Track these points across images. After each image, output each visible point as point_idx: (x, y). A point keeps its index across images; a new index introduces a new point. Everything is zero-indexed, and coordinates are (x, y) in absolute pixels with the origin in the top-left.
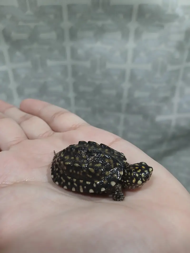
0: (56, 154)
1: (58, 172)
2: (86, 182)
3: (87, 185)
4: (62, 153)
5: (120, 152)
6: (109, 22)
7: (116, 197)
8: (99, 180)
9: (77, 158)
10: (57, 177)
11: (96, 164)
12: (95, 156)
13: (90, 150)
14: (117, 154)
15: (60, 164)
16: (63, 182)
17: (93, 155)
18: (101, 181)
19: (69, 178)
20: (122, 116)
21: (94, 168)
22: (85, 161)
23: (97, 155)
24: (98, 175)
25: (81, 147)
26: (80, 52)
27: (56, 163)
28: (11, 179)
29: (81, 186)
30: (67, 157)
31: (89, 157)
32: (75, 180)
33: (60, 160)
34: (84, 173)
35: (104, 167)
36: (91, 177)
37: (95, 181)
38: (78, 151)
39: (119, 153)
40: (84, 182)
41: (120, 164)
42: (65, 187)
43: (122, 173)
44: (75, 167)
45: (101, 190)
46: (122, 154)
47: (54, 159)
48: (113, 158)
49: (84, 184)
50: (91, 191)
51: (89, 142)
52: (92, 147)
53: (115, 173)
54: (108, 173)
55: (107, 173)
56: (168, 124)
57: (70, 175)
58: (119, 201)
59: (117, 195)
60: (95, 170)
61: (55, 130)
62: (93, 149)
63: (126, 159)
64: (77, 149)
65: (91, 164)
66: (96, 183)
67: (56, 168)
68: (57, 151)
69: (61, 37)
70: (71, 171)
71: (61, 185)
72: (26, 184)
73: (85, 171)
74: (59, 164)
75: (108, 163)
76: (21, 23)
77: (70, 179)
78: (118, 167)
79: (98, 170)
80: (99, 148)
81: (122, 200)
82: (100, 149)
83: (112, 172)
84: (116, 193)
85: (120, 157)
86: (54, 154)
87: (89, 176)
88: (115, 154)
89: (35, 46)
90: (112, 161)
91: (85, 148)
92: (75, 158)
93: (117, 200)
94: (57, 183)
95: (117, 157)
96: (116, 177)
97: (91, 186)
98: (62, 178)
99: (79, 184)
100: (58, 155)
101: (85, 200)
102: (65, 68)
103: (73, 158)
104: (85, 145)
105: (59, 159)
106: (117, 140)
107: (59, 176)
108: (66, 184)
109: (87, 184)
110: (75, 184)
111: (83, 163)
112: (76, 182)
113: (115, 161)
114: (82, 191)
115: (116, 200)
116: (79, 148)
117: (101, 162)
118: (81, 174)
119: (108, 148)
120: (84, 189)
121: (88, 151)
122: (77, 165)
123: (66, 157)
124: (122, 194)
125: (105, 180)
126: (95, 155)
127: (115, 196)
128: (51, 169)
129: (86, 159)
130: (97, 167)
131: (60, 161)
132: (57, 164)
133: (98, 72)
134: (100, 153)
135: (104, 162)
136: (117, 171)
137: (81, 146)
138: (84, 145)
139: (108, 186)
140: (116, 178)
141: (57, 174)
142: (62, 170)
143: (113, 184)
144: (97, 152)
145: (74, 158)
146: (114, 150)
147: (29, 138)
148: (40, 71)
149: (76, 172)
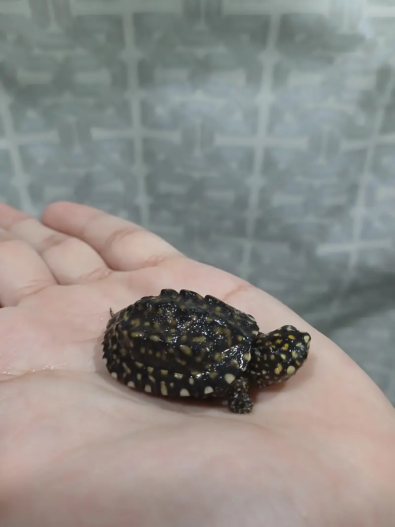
0: (114, 315)
1: (117, 352)
2: (174, 375)
3: (175, 380)
4: (126, 313)
5: (247, 313)
6: (220, 50)
7: (236, 404)
8: (200, 372)
9: (157, 325)
10: (113, 363)
11: (195, 337)
12: (194, 321)
13: (183, 307)
14: (239, 318)
15: (121, 336)
16: (127, 374)
17: (190, 319)
18: (205, 373)
19: (140, 365)
20: (248, 245)
21: (190, 347)
22: (173, 331)
23: (198, 318)
24: (199, 359)
25: (164, 302)
26: (160, 111)
27: (114, 334)
28: (20, 366)
29: (163, 383)
30: (136, 323)
31: (181, 323)
32: (151, 369)
33: (122, 328)
34: (170, 355)
35: (211, 344)
36: (184, 363)
37: (193, 373)
38: (157, 310)
39: (244, 314)
40: (169, 373)
41: (246, 338)
42: (131, 384)
43: (249, 357)
44: (153, 342)
45: (203, 390)
46: (250, 318)
47: (108, 327)
48: (230, 326)
49: (169, 379)
50: (184, 393)
51: (183, 292)
52: (188, 303)
53: (233, 357)
54: (219, 357)
55: (217, 356)
56: (342, 262)
57: (142, 358)
58: (242, 413)
59: (237, 401)
60: (193, 351)
61: (113, 266)
62: (191, 305)
63: (257, 328)
64: (157, 306)
65: (184, 338)
66: (194, 377)
67: (113, 344)
68: (117, 310)
69: (120, 81)
70: (143, 351)
71: (123, 380)
72: (50, 374)
73: (171, 350)
74: (119, 336)
75: (220, 336)
76: (37, 52)
77: (142, 367)
78: (241, 345)
79: (199, 350)
80: (202, 305)
81: (248, 412)
82: (205, 307)
83: (228, 355)
84: (236, 396)
85: (246, 323)
86: (109, 313)
87: (179, 361)
88: (235, 317)
89: (67, 98)
90: (228, 331)
91: (172, 303)
92: (152, 324)
93: (237, 412)
94: (114, 375)
95: (239, 324)
96: (235, 364)
97: (184, 383)
98: (124, 365)
99: (159, 378)
100: (118, 317)
101: (172, 410)
102: (129, 145)
103: (147, 324)
104: (174, 297)
105: (120, 326)
106: (240, 288)
107: (118, 361)
108: (131, 377)
109: (175, 378)
110: (152, 378)
111: (169, 334)
112: (153, 374)
113: (235, 332)
114: (164, 392)
115: (235, 411)
116: (160, 303)
117: (206, 334)
118: (164, 358)
119: (222, 304)
120: (169, 389)
121: (179, 310)
122: (156, 338)
123: (133, 322)
124: (248, 399)
125: (212, 371)
126: (194, 319)
127: (233, 403)
128: (102, 347)
129: (175, 327)
130: (196, 344)
131: (121, 330)
132: (115, 336)
133: (198, 153)
134: (205, 316)
135: (212, 334)
136: (238, 352)
137: (166, 299)
138: (172, 298)
139: (218, 383)
140: (236, 367)
141: (115, 356)
142: (126, 348)
143: (230, 378)
144: (197, 313)
145: (150, 323)
146: (233, 308)
147: (59, 281)
148: (77, 149)
149: (154, 353)
